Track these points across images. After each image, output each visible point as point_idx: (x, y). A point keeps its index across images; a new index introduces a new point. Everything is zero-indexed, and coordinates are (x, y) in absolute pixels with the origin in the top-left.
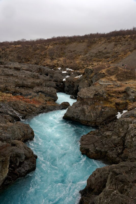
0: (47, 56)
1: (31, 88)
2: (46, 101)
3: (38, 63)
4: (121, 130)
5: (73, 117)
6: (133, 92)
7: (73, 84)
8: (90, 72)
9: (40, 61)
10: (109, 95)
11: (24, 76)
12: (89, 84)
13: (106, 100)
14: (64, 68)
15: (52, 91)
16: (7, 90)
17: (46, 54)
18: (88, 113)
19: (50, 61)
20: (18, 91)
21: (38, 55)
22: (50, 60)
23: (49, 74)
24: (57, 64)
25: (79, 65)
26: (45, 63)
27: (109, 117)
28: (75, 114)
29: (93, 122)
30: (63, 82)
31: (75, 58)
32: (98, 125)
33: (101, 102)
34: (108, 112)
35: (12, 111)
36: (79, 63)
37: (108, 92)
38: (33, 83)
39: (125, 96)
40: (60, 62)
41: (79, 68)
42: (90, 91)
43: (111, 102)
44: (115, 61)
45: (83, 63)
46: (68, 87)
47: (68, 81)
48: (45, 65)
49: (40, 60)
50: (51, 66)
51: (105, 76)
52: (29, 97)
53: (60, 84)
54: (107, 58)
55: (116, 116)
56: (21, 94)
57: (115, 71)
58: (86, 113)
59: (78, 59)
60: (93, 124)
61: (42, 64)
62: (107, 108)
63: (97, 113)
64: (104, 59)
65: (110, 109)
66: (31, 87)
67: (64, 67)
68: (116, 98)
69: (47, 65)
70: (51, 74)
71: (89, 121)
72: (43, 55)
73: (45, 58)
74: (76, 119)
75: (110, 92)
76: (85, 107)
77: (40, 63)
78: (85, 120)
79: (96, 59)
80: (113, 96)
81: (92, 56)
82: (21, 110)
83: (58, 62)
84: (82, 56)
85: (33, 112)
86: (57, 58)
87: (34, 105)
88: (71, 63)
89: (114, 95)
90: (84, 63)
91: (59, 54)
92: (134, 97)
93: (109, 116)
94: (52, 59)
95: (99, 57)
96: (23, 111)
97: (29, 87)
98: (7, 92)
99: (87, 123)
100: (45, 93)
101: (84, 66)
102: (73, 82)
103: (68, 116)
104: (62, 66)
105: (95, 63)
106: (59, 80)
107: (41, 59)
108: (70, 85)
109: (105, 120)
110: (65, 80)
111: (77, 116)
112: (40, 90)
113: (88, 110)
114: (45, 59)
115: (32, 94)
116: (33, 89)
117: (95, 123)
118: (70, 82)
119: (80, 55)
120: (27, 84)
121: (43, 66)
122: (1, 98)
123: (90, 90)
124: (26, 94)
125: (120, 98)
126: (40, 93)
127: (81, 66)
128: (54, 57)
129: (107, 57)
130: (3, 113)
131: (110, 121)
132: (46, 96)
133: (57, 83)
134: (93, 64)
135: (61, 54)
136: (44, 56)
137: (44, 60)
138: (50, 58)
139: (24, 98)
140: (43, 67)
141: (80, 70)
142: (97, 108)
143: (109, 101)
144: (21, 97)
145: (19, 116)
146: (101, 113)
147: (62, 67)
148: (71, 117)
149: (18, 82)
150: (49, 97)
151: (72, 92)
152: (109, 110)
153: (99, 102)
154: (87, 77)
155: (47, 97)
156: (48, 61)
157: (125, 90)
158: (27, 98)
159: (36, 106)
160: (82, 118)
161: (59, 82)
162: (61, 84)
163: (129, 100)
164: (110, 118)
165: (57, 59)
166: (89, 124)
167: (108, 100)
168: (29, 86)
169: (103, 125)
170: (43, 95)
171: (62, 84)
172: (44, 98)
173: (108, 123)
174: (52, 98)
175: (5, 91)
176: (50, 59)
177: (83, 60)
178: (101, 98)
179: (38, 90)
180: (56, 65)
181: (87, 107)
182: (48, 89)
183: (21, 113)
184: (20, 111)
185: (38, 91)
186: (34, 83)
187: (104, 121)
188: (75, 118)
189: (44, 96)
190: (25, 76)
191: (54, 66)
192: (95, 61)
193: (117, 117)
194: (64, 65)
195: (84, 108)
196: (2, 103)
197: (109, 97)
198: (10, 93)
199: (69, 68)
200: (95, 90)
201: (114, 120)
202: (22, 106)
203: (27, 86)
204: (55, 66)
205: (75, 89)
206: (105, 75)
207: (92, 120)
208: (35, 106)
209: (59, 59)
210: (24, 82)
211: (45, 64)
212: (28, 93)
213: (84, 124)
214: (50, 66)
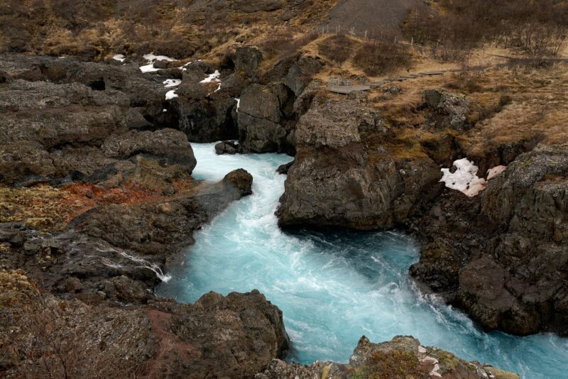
0: (50, 18)
1: (92, 146)
2: (168, 180)
3: (24, 45)
4: (558, 222)
5: (318, 217)
6: (456, 104)
7: (209, 104)
8: (254, 58)
9: (29, 39)
10: (394, 123)
11: (42, 103)
12: (278, 96)
13: (392, 140)
14: (135, 54)
15: (175, 142)
16: (28, 172)
17: (41, 11)
18: (369, 191)
19: (69, 35)
20: (64, 169)
21: (11, 13)
22: (68, 32)
23: (108, 83)
24: (103, 43)
25: (189, 39)
26: (51, 45)
27: (424, 191)
28: (324, 205)
29: (389, 216)
30: (167, 103)
31: (161, 18)
32: (404, 221)
33: (381, 148)
34: (419, 174)
35: (114, 257)
36: (185, 33)
37: (386, 114)
38: (93, 125)
39: (431, 120)
40: (107, 34)
41: (194, 49)
42: (341, 120)
43: (408, 144)
44: (309, 16)
45: (200, 30)
46: (190, 117)
47: (190, 99)
48: (56, 51)
49: (27, 34)
50: (83, 53)
51: (323, 64)
52: (114, 180)
53: (159, 111)
54: (274, 10)
55: (441, 180)
56: (76, 176)
57: (342, 48)
58: (363, 191)
59: (172, 21)
60: (390, 220)
61: (40, 50)
62: (412, 163)
63: (389, 187)
64: (265, 14)
65: (421, 165)
66: (94, 142)
67: (132, 52)
68: (411, 128)
69: (65, 51)
70: (113, 81)
71: (378, 217)
72: (33, 13)
73: (42, 25)
74: (331, 219)
75: (393, 114)
76: (355, 174)
77: (33, 46)
78: (366, 214)
79: (239, 15)
80: (403, 124)
81: (219, 8)
82: (137, 241)
83: (102, 35)
84: (184, 9)
85: (176, 235)
86: (93, 24)
87: (157, 206)
88: (156, 34)
89: (404, 119)
90: (203, 30)
91: (93, 6)
92: (464, 118)
93: (425, 186)
94: (75, 27)
95: (245, 8)
96: (143, 241)
97: (83, 142)
98: (32, 180)
99: (375, 223)
100: (156, 152)
101: (207, 42)
102: (206, 98)
103: (299, 216)
104: (126, 47)
105: (239, 27)
106: (149, 99)
107: (32, 32)
108: (197, 111)
109: (417, 201)
110: (176, 96)
111: (334, 209)
112: (135, 147)
113: (366, 181)
114: (43, 28)
115: (117, 167)
116: (99, 147)
117: (394, 216)
118: (197, 100)
119: (173, 7)
120: (73, 131)
121: (48, 55)
122: (30, 213)
123: (341, 117)
124: (96, 171)
125: (423, 126)
126: (139, 158)
127: (195, 41)
128: (79, 19)
129: (271, 7)
130: (92, 274)
131: (432, 201)
132: (162, 164)
133: (145, 111)
134: (236, 34)
135: (103, 8)
136: (38, 19)
137: (44, 34)
138: (66, 22)
139: (95, 190)
140: (50, 59)
141: (197, 54)
142: (386, 171)
143: (400, 141)
144: (85, 189)
145: (149, 266)
146: (401, 183)
147: (124, 54)
148: (310, 217)
149: (45, 133)
150: (175, 166)
151: (209, 132)
152: (421, 169)
153: (373, 150)
154: (251, 77)
155: (164, 166)
156: (63, 36)
157: (425, 101)
158: (109, 188)
159: (165, 209)
160: (352, 211)
161: (154, 104)
162: (162, 113)
163: (454, 128)
164: (427, 193)
165: (94, 26)
166: (380, 223)
167: (396, 138)
168: (84, 139)
169: (417, 216)
170: (152, 163)
171: (165, 110)
172: (158, 173)
173: (431, 207)
174: (184, 167)
175: (23, 180)
176: (66, 27)
177: (194, 22)
178: (373, 135)
179: (131, 148)
180: (100, 48)
181: (361, 173)
182: (160, 138)
183: (146, 251)
184: (135, 244)
185: (127, 152)
186: (99, 125)
187: (415, 204)
188: (326, 215)
189: (156, 166)
190: (50, 104)
191: (95, 52)
192: (237, 20)
193: (444, 183)
194: (133, 44)
195: (353, 179)
196: (54, 235)
197: (395, 130)
198: (43, 183)
199: (154, 54)
200: (353, 113)
201: (440, 194)
202: (130, 222)
203: (76, 140)
204: (98, 52)
205: (218, 122)
206: (320, 62)
207: (382, 209)
208: (161, 211)
209: (104, 25)
210: (62, 126)
211: (52, 48)
212: (99, 165)
213: (363, 228)
214: (76, 53)
